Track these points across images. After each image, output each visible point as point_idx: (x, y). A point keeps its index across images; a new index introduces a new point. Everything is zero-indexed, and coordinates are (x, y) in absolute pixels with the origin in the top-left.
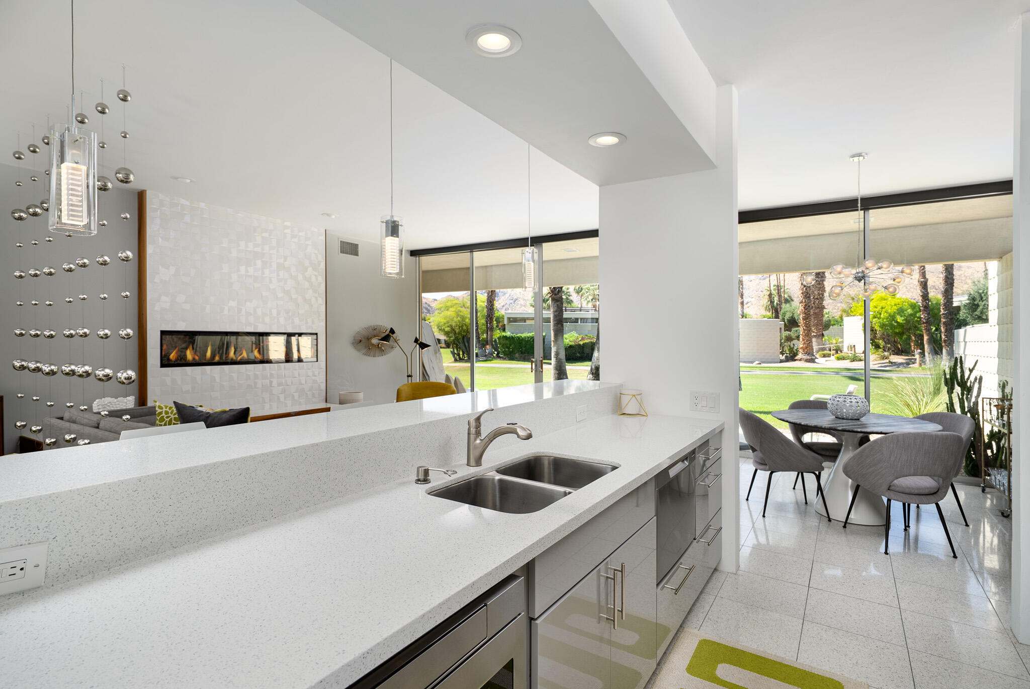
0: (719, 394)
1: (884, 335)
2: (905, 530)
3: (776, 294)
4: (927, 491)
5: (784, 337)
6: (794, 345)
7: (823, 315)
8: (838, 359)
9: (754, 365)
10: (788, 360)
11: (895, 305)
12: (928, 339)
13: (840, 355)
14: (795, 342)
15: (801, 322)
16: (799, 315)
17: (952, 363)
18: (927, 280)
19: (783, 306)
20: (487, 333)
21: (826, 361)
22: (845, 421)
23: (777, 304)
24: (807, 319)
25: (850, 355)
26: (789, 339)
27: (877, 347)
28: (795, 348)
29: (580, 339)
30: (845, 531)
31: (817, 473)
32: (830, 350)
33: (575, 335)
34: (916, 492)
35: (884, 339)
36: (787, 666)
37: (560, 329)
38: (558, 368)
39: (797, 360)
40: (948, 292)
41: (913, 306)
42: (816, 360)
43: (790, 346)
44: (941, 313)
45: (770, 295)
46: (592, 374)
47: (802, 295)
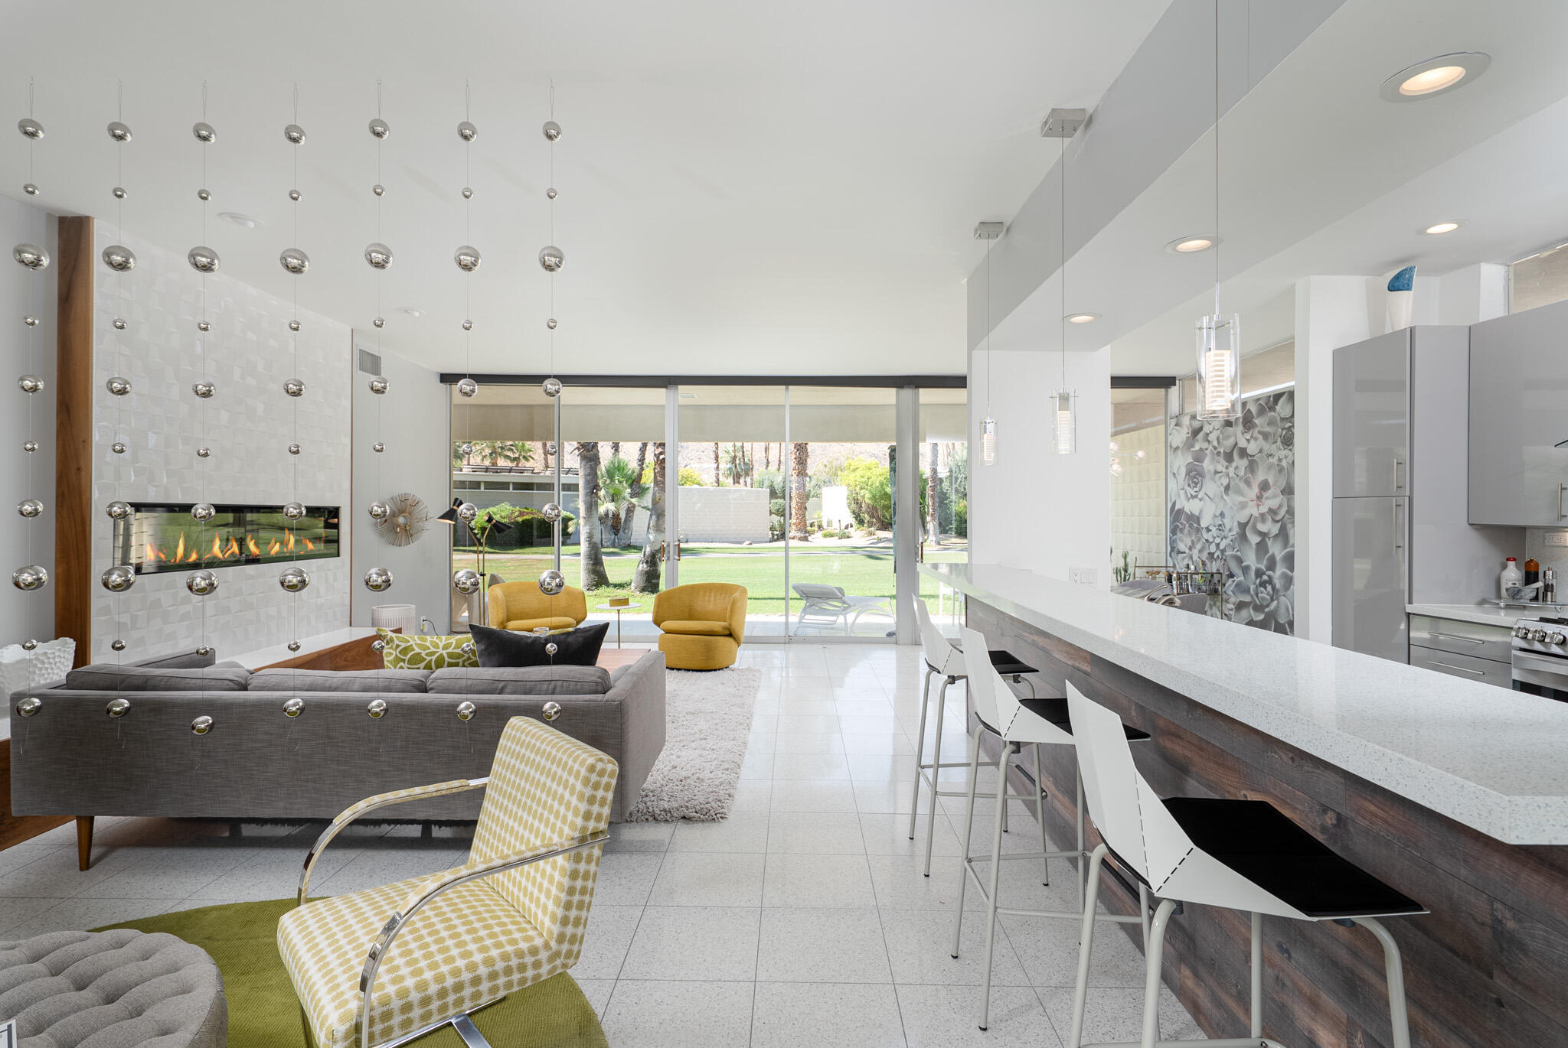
8: (826, 536)
9: (744, 545)
10: (777, 539)
13: (825, 531)
14: (774, 516)
15: (791, 493)
21: (816, 539)
24: (800, 489)
27: (861, 522)
29: (517, 514)
32: (815, 527)
33: (508, 507)
35: (868, 513)
39: (788, 538)
42: (809, 538)
46: (647, 562)
47: (795, 460)
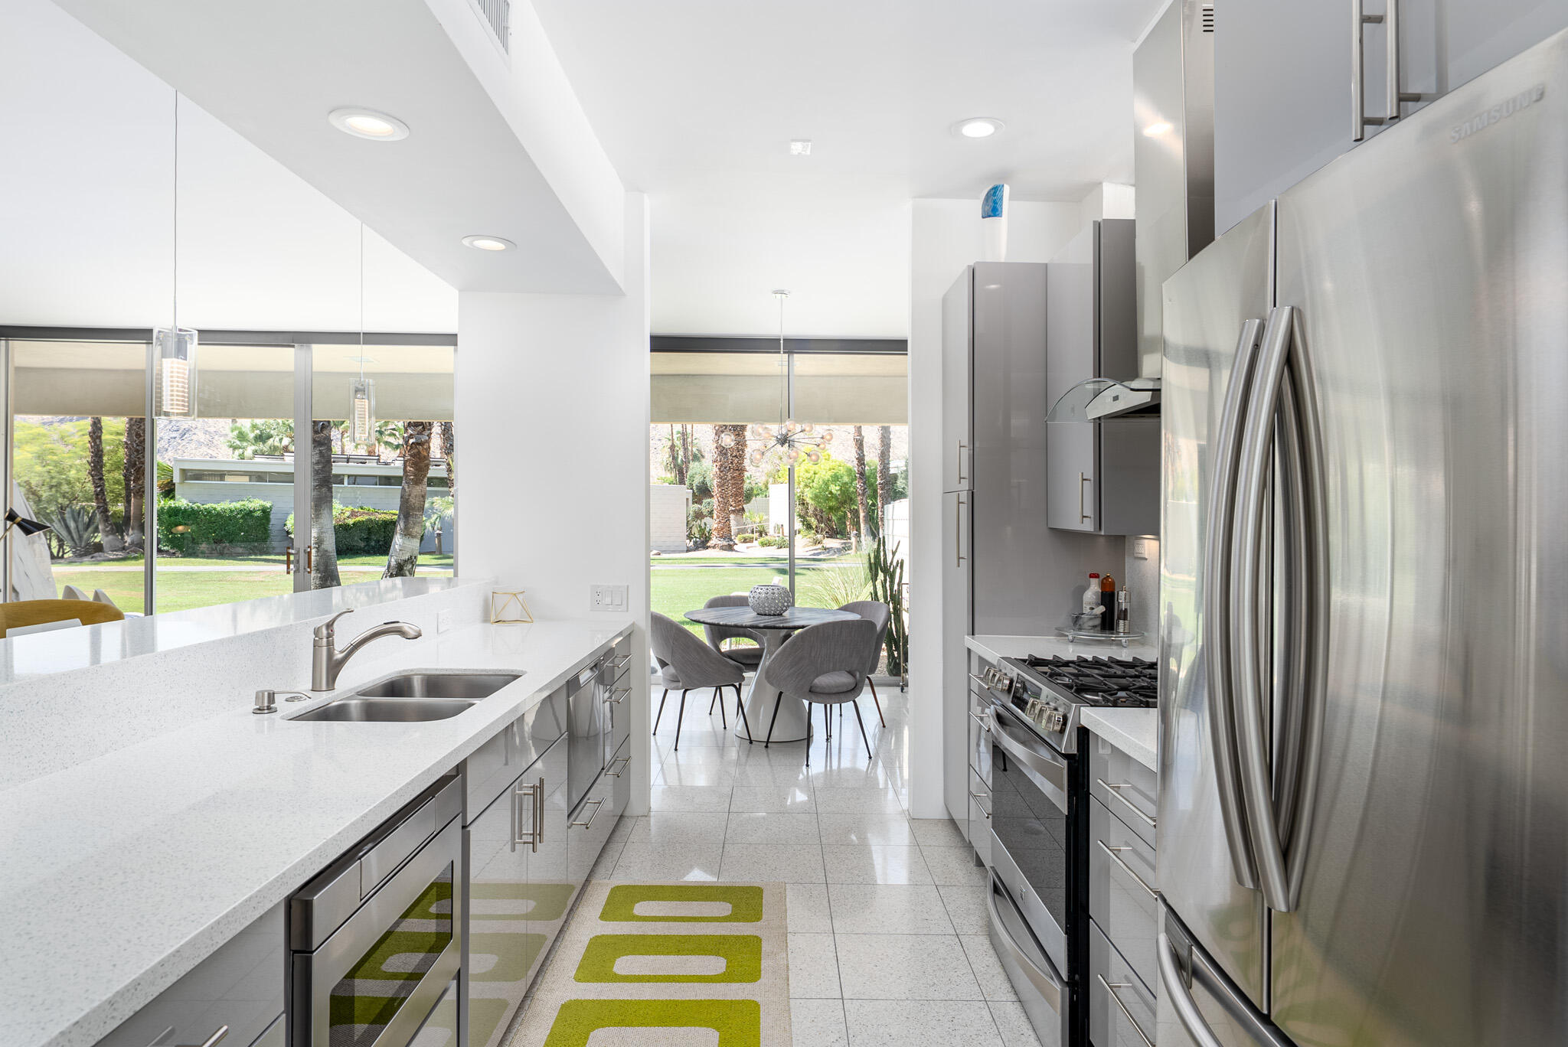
0: (628, 587)
1: (817, 510)
2: (827, 740)
3: (680, 446)
4: (845, 689)
5: (691, 513)
6: (705, 524)
7: (743, 480)
8: (763, 545)
10: (696, 548)
11: (830, 470)
12: (864, 517)
13: (764, 539)
14: (707, 520)
15: (715, 491)
16: (713, 479)
17: (876, 546)
18: (863, 438)
19: (692, 465)
20: (128, 502)
21: (748, 548)
22: (767, 617)
23: (682, 460)
24: (723, 485)
25: (777, 539)
26: (699, 515)
27: (809, 527)
28: (707, 529)
29: (347, 514)
30: (767, 751)
31: (737, 684)
32: (753, 532)
33: (343, 507)
34: (835, 690)
35: (816, 515)
36: (707, 887)
37: (326, 497)
38: (322, 568)
39: (710, 547)
40: (884, 456)
41: (849, 471)
42: (735, 547)
43: (700, 526)
44: (878, 483)
45: (672, 447)
47: (716, 450)
